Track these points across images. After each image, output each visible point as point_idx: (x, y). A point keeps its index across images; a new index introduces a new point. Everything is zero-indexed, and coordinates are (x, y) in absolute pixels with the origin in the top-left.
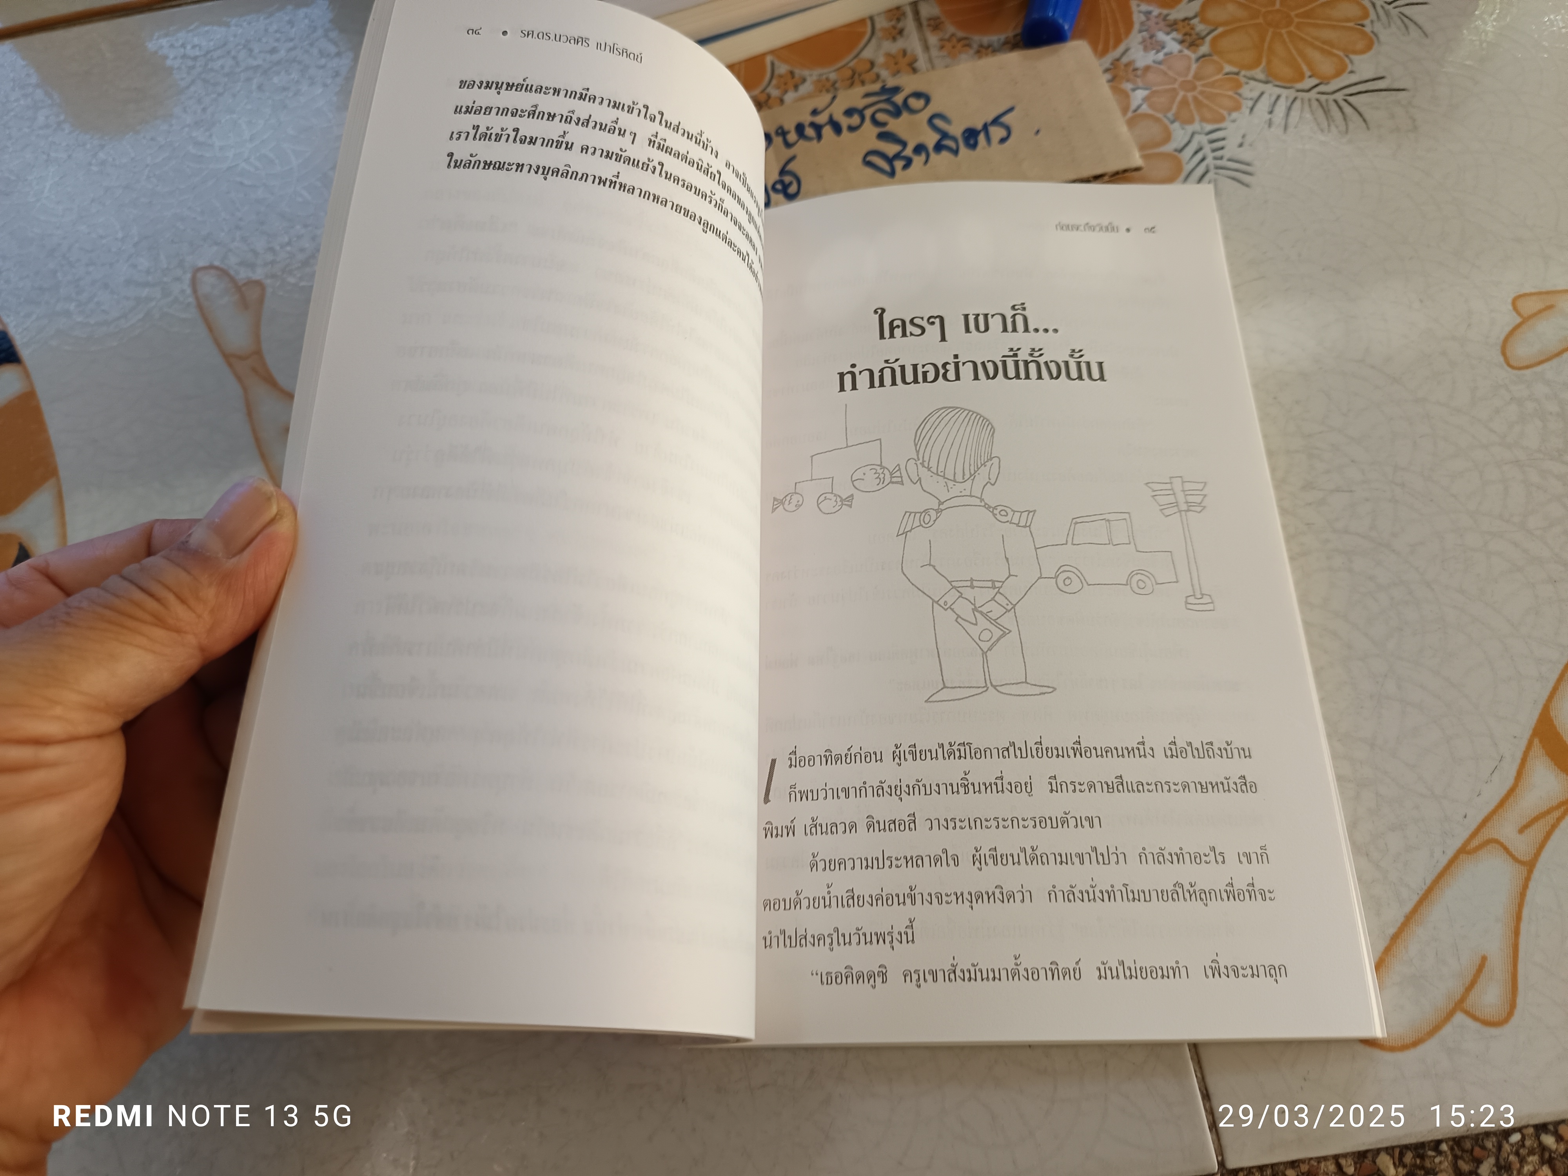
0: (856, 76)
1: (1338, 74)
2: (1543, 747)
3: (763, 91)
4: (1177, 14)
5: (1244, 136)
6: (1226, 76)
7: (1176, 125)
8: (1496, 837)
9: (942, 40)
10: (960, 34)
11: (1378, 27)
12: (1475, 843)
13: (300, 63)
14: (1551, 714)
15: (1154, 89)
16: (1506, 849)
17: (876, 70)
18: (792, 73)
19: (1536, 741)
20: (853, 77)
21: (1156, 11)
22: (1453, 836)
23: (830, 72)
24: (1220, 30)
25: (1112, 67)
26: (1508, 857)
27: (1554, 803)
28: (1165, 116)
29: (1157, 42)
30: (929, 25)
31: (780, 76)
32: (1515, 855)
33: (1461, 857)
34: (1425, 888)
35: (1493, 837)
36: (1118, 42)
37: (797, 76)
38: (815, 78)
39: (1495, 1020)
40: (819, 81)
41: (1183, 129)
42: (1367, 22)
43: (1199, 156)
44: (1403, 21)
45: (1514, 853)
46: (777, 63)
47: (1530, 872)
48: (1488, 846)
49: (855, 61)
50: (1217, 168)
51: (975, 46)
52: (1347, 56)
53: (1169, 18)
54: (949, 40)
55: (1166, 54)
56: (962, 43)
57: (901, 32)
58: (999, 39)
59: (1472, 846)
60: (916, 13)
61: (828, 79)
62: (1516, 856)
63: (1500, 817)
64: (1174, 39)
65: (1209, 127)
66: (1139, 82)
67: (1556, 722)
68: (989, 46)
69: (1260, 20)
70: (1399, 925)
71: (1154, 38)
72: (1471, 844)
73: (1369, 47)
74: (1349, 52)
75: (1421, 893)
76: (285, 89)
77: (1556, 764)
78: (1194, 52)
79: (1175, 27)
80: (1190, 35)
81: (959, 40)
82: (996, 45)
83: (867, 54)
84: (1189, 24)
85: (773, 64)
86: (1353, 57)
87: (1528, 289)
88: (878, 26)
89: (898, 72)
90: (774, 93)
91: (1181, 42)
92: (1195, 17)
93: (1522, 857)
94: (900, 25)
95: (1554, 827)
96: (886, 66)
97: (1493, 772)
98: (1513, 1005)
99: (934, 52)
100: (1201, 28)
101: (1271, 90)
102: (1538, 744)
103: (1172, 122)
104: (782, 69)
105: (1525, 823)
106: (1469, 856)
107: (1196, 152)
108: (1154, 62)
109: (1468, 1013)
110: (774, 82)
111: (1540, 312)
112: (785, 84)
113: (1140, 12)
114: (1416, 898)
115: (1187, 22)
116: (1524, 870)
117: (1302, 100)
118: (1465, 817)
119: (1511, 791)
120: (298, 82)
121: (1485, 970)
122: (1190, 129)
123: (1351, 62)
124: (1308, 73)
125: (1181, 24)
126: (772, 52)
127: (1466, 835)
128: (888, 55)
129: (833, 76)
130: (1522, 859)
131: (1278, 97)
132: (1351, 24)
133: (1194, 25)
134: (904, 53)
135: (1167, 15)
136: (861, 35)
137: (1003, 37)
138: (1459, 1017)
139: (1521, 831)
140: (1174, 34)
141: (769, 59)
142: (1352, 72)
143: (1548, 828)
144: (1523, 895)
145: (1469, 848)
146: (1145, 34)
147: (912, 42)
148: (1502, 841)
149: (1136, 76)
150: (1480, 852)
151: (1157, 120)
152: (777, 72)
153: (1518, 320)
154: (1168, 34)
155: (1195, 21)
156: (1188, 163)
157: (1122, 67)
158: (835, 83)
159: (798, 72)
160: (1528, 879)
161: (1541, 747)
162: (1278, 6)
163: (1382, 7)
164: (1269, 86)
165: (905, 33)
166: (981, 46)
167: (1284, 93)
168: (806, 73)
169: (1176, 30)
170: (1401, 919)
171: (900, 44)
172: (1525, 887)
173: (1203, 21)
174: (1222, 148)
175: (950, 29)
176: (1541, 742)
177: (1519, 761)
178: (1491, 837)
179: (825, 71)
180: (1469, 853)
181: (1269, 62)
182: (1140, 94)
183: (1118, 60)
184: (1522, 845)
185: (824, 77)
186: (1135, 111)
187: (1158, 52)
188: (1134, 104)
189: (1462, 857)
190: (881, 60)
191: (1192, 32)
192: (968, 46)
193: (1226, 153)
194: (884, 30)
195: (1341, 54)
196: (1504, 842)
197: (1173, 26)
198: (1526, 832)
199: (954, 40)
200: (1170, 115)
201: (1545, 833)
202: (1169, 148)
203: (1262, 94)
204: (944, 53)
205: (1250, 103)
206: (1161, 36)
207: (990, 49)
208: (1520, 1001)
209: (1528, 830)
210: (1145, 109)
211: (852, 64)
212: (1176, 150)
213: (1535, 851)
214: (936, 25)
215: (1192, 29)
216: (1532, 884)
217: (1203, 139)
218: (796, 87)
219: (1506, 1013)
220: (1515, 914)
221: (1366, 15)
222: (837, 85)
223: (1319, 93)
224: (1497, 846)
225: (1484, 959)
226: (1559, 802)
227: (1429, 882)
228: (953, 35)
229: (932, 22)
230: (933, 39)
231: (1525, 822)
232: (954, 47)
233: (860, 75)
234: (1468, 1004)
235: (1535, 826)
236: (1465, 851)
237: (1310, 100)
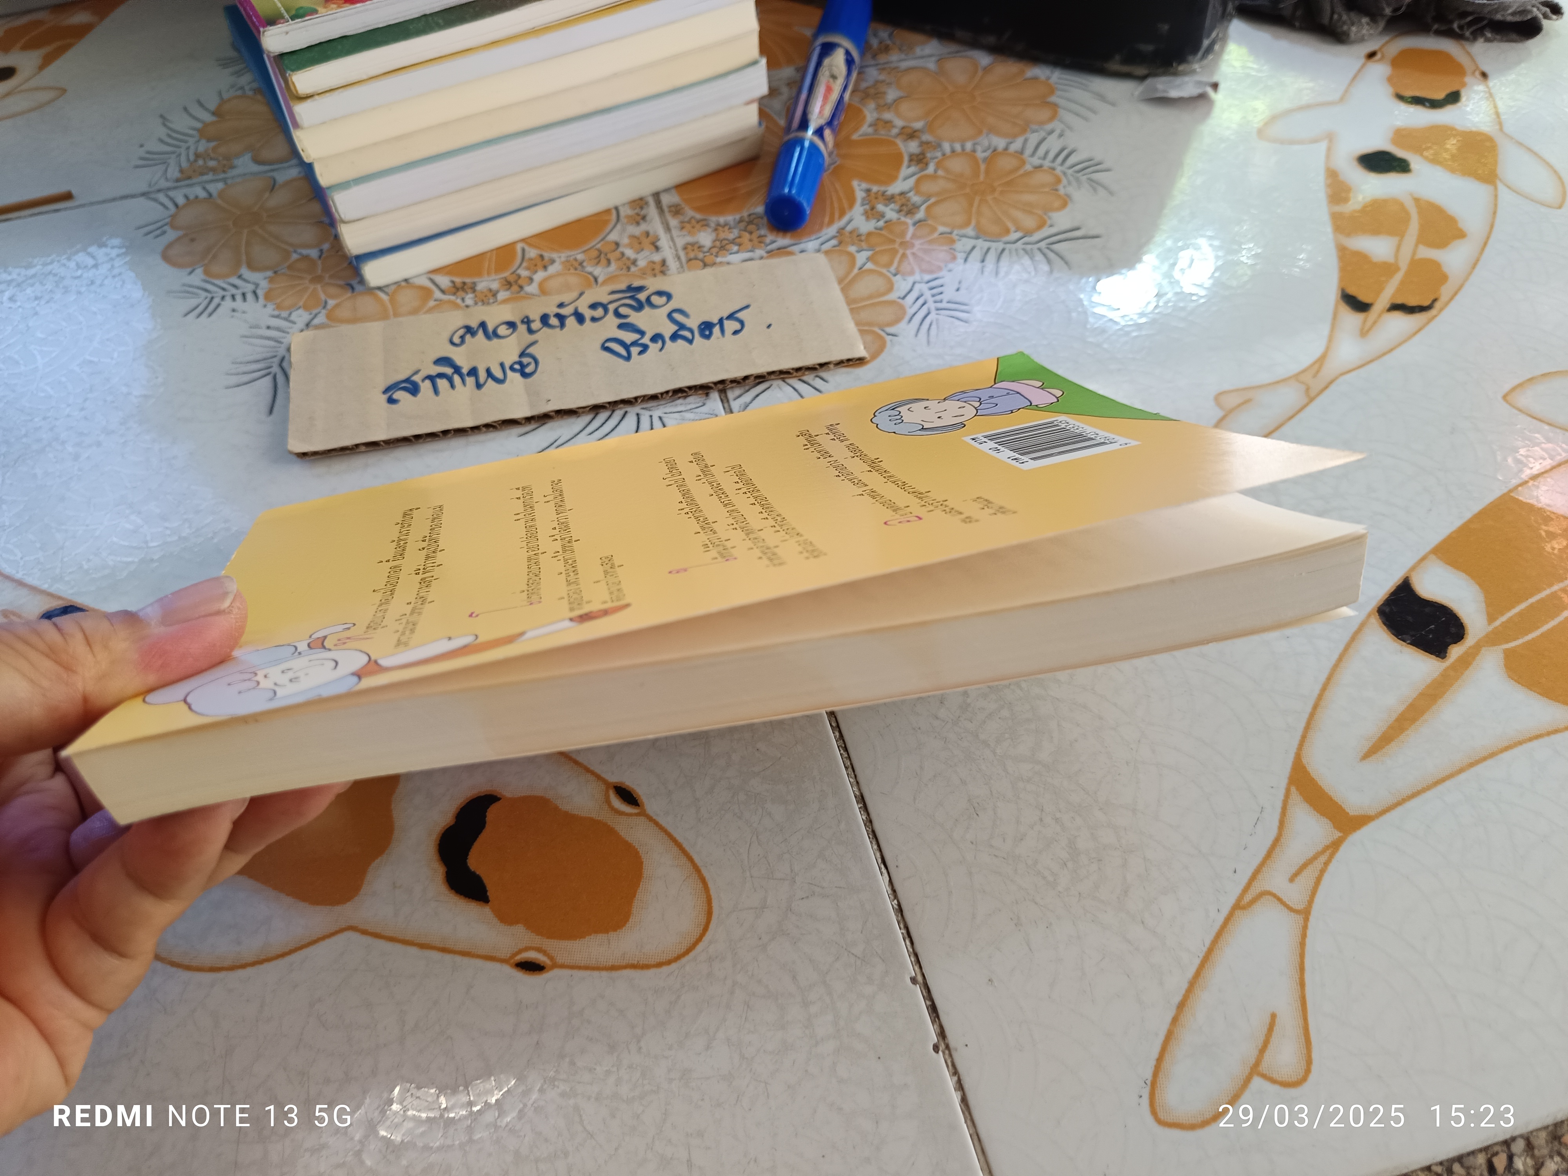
0: (602, 256)
1: (1040, 227)
2: (1301, 794)
3: (513, 273)
4: (895, 188)
5: (960, 283)
6: (941, 236)
7: (898, 277)
8: (1268, 889)
9: (682, 222)
10: (698, 216)
11: (1070, 190)
12: (1248, 898)
13: (55, 275)
14: (1303, 761)
15: (878, 249)
16: (1280, 900)
17: (621, 249)
18: (542, 257)
19: (1293, 789)
20: (599, 256)
21: (875, 189)
22: (1226, 892)
23: (577, 254)
24: (933, 200)
25: (837, 235)
26: (1283, 907)
27: (1319, 848)
28: (889, 271)
29: (877, 212)
30: (670, 211)
31: (531, 259)
32: (1288, 905)
33: (1236, 913)
34: (1205, 949)
35: (1265, 889)
36: (842, 214)
37: (546, 258)
38: (563, 259)
39: (1293, 1080)
40: (568, 261)
41: (905, 280)
42: (1061, 187)
43: (921, 301)
44: (1091, 186)
45: (1288, 903)
46: (527, 248)
47: (1306, 920)
48: (1262, 899)
49: (602, 243)
50: (938, 309)
51: (713, 225)
52: (1045, 214)
53: (887, 193)
54: (689, 222)
55: (886, 222)
56: (701, 224)
57: (644, 218)
58: (735, 219)
59: (1245, 901)
60: (658, 203)
61: (576, 260)
62: (1291, 905)
63: (1269, 869)
64: (892, 210)
65: (927, 277)
66: (864, 245)
67: (1309, 769)
68: (726, 224)
69: (968, 190)
70: (1183, 992)
71: (875, 210)
72: (1245, 898)
73: (1064, 205)
74: (1048, 209)
75: (1201, 955)
76: (36, 298)
77: (1315, 809)
78: (911, 219)
79: (893, 200)
80: (907, 205)
81: (698, 222)
82: (732, 223)
83: (613, 237)
84: (905, 198)
85: (523, 250)
86: (1050, 214)
87: (1226, 387)
88: (623, 213)
89: (642, 250)
90: (524, 273)
91: (900, 211)
92: (910, 191)
93: (1296, 906)
94: (643, 212)
95: (1322, 872)
96: (630, 246)
97: (1256, 824)
98: (1309, 1062)
99: (675, 233)
100: (915, 199)
101: (982, 244)
102: (1295, 792)
103: (895, 275)
104: (532, 253)
105: (1294, 872)
106: (1244, 911)
107: (917, 299)
108: (876, 228)
109: (1264, 1076)
110: (525, 264)
111: (1239, 406)
112: (536, 265)
113: (862, 190)
114: (1197, 962)
115: (902, 196)
116: (1300, 919)
117: (1010, 250)
118: (1235, 872)
119: (1277, 841)
120: (51, 291)
121: (1276, 1028)
122: (911, 280)
123: (1050, 218)
124: (1013, 229)
125: (898, 197)
126: (523, 240)
127: (1238, 890)
128: (632, 237)
129: (580, 257)
130: (1297, 908)
131: (988, 249)
132: (1047, 190)
133: (909, 198)
134: (647, 234)
135: (885, 192)
136: (606, 222)
137: (738, 217)
138: (1257, 1082)
139: (1292, 880)
140: (892, 206)
141: (519, 247)
142: (1051, 226)
143: (1317, 874)
144: (1302, 944)
145: (1243, 903)
146: (865, 207)
147: (655, 225)
148: (1274, 892)
149: (861, 241)
150: (1255, 907)
151: (881, 274)
152: (527, 256)
153: (1220, 414)
154: (886, 205)
155: (911, 194)
156: (910, 307)
157: (848, 234)
158: (581, 264)
159: (546, 255)
160: (1305, 928)
161: (1298, 795)
162: (982, 177)
163: (1072, 176)
164: (980, 240)
165: (648, 218)
166: (718, 225)
167: (994, 245)
168: (554, 256)
169: (894, 202)
170: (1185, 986)
171: (644, 227)
172: (1304, 936)
173: (918, 193)
174: (941, 293)
175: (690, 213)
176: (1297, 789)
177: (1279, 810)
178: (1262, 889)
179: (572, 253)
180: (1244, 908)
181: (978, 223)
182: (865, 255)
183: (843, 229)
184: (1295, 894)
185: (572, 258)
186: (860, 269)
187: (878, 221)
188: (859, 263)
189: (1238, 913)
190: (625, 241)
191: (909, 203)
192: (707, 225)
193: (945, 297)
194: (627, 217)
195: (1040, 212)
196: (1276, 893)
197: (891, 199)
198: (1296, 880)
199: (693, 221)
200: (893, 269)
201: (1315, 879)
202: (893, 296)
203: (974, 248)
204: (684, 232)
205: (964, 255)
206: (880, 207)
207: (727, 228)
208: (1315, 1055)
209: (1298, 878)
210: (869, 266)
211: (599, 246)
212: (899, 298)
213: (1308, 898)
214: (676, 210)
215: (908, 200)
216: (1309, 932)
217: (924, 287)
218: (545, 268)
219: (1304, 1071)
220: (1297, 965)
221: (1059, 181)
222: (585, 264)
223: (1024, 244)
224: (1270, 897)
225: (1273, 1016)
226: (1324, 846)
227: (1208, 943)
228: (692, 218)
229: (673, 209)
230: (674, 222)
231: (1293, 870)
232: (693, 227)
233: (606, 255)
234: (1264, 1067)
235: (1306, 873)
236: (1239, 906)
237: (1016, 250)
